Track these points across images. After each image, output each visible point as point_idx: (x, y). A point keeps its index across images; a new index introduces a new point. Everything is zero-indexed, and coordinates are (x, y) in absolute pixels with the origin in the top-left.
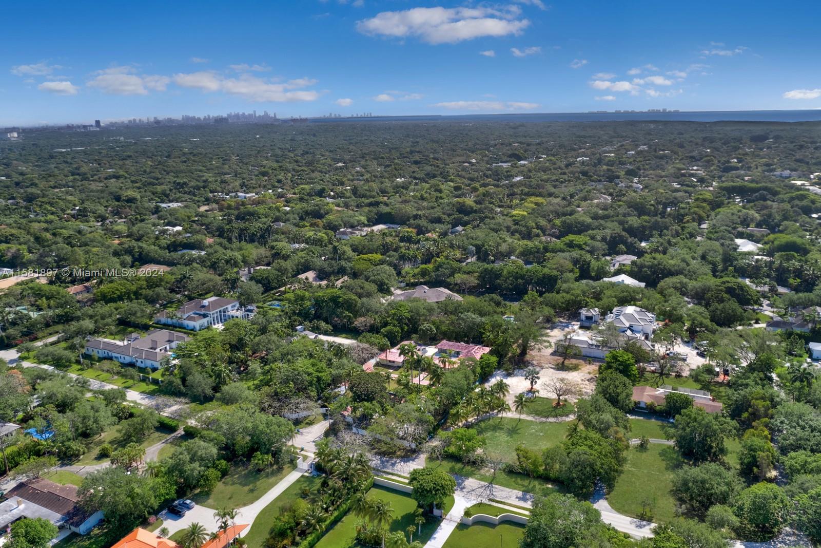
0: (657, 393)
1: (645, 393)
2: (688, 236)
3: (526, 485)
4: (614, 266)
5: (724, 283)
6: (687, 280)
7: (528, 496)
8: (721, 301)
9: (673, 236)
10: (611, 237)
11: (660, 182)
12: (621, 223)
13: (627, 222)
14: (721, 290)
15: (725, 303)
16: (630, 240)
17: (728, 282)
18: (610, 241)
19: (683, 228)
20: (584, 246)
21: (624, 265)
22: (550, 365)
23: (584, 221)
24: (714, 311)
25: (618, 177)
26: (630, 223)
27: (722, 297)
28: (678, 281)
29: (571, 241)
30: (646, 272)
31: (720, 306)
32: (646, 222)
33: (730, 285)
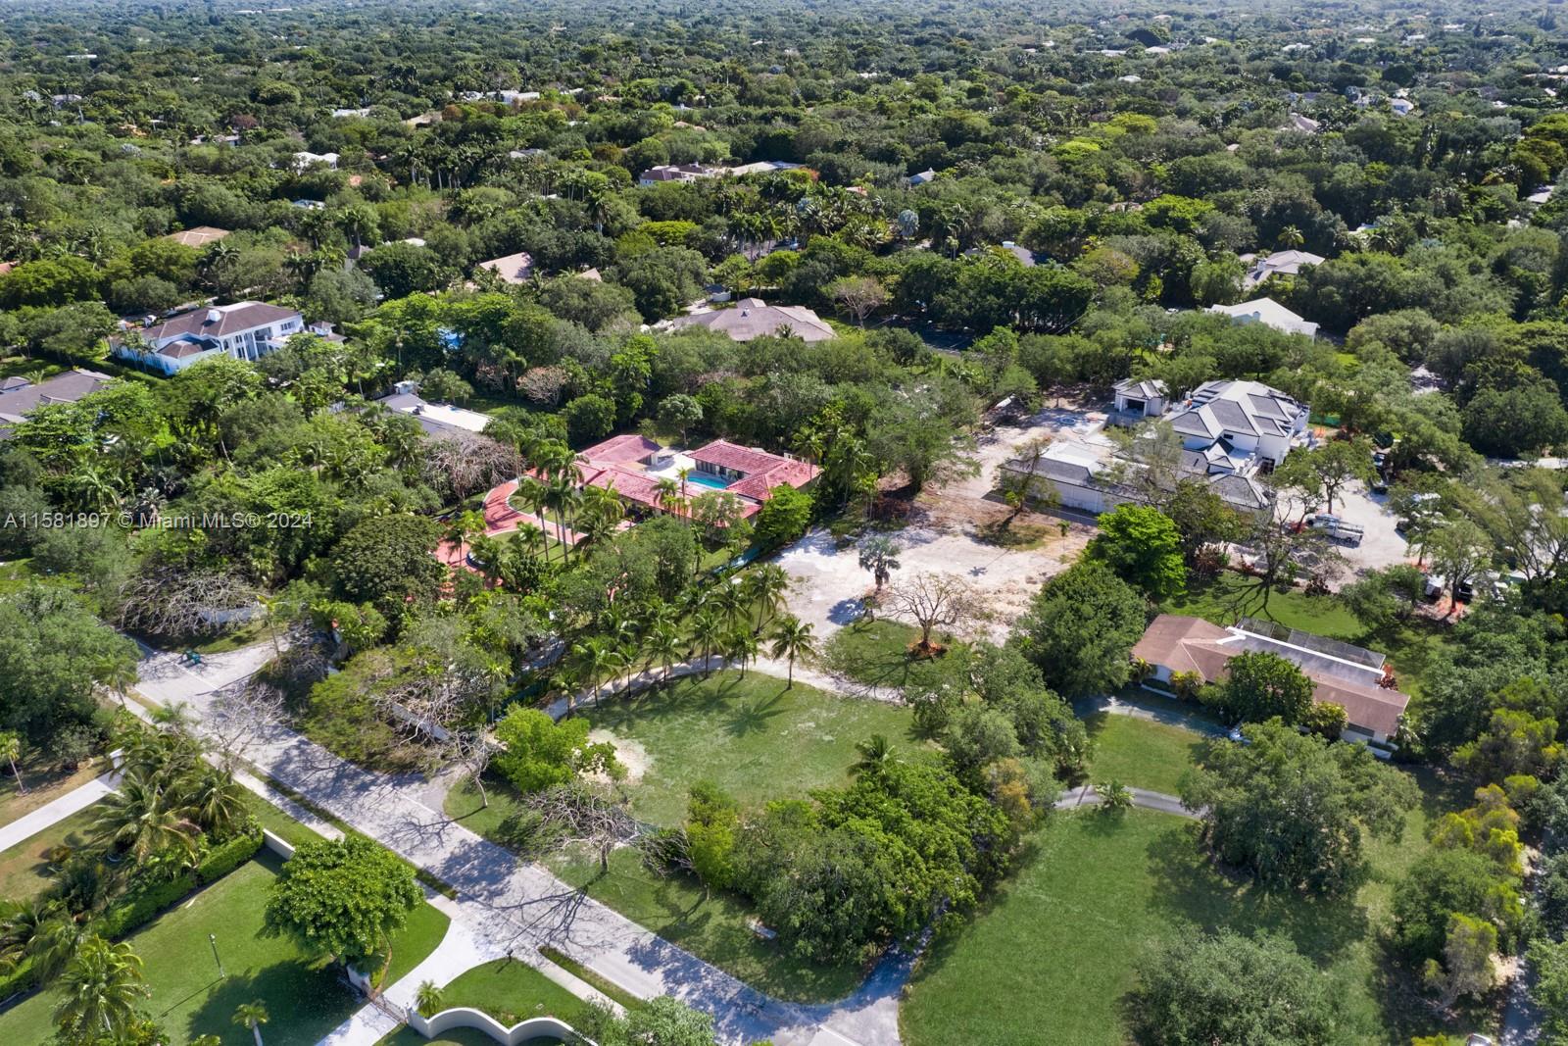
0: (1221, 642)
1: (1184, 641)
2: (1482, 215)
3: (684, 908)
4: (1257, 277)
5: (1531, 334)
6: (1434, 324)
7: (665, 952)
8: (1508, 382)
9: (1438, 215)
10: (1274, 206)
11: (1462, 96)
12: (1315, 177)
13: (1331, 175)
14: (1517, 355)
15: (1516, 392)
16: (1320, 217)
17: (1543, 333)
18: (1268, 216)
19: (1473, 198)
20: (1195, 225)
21: (1281, 275)
22: (969, 528)
23: (1225, 170)
24: (1479, 411)
25: (1360, 83)
26: (1337, 177)
27: (1514, 373)
28: (1407, 323)
29: (1164, 211)
30: (1330, 295)
31: (1500, 399)
32: (1379, 177)
33: (1546, 341)
